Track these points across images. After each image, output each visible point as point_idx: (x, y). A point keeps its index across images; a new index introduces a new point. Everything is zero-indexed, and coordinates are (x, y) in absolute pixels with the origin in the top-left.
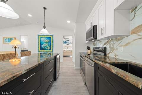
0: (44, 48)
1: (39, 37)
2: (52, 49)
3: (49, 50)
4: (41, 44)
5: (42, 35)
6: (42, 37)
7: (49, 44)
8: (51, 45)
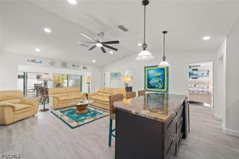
0: (153, 85)
1: (147, 69)
2: (166, 88)
3: (161, 88)
4: (149, 80)
5: (150, 67)
6: (150, 70)
7: (161, 79)
8: (164, 81)
